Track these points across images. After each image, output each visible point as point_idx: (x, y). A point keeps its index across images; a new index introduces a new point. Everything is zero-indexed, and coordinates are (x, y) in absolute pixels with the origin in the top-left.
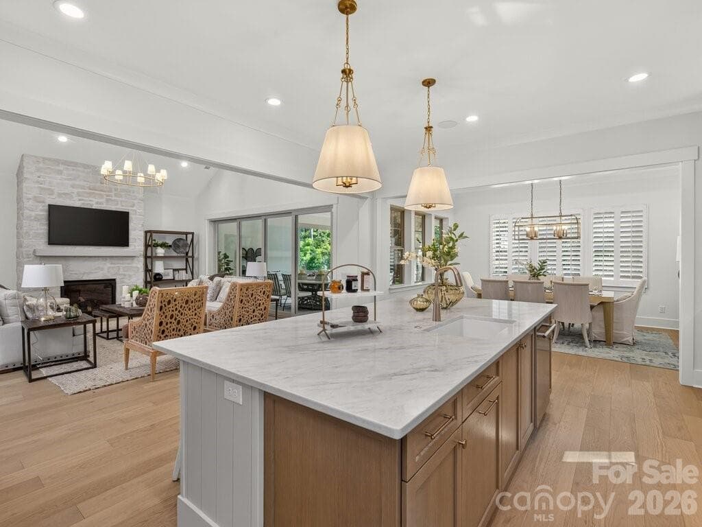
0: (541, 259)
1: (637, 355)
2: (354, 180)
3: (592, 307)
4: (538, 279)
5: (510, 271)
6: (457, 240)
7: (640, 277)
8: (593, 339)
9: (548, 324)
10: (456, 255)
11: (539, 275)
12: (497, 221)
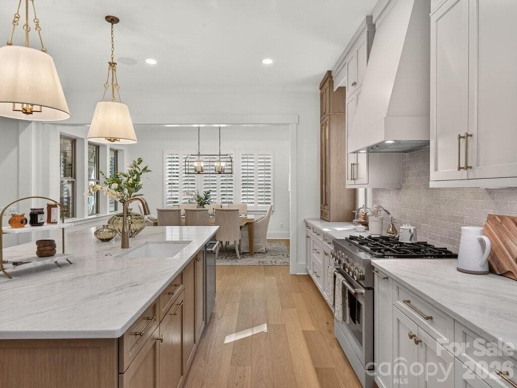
0: (205, 190)
1: (268, 259)
2: (36, 108)
3: (241, 227)
4: (204, 207)
5: (181, 201)
6: (141, 174)
7: (270, 203)
8: (242, 251)
9: (214, 242)
10: (140, 187)
11: (204, 204)
12: (171, 156)
